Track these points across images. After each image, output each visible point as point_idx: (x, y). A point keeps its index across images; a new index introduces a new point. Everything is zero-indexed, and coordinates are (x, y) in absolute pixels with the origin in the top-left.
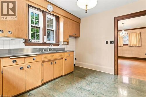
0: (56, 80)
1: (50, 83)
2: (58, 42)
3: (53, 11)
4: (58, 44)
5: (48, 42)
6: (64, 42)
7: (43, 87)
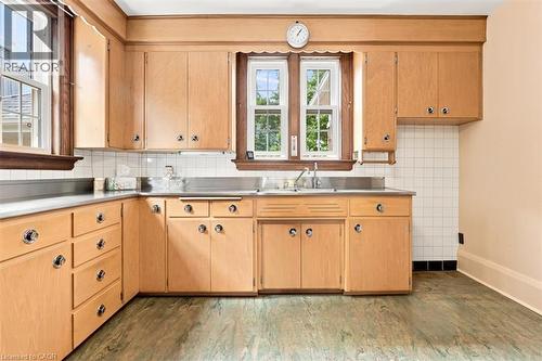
0: (311, 299)
1: (283, 300)
2: (350, 157)
3: (309, 43)
4: (347, 163)
5: (307, 155)
6: (364, 151)
7: (259, 301)
